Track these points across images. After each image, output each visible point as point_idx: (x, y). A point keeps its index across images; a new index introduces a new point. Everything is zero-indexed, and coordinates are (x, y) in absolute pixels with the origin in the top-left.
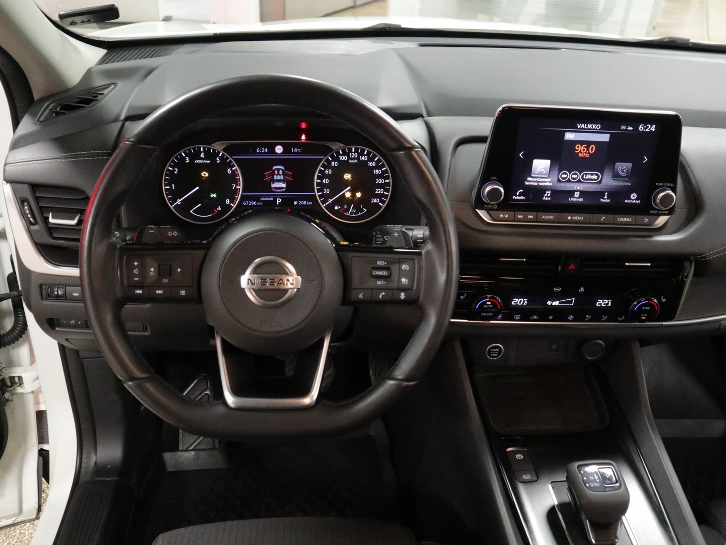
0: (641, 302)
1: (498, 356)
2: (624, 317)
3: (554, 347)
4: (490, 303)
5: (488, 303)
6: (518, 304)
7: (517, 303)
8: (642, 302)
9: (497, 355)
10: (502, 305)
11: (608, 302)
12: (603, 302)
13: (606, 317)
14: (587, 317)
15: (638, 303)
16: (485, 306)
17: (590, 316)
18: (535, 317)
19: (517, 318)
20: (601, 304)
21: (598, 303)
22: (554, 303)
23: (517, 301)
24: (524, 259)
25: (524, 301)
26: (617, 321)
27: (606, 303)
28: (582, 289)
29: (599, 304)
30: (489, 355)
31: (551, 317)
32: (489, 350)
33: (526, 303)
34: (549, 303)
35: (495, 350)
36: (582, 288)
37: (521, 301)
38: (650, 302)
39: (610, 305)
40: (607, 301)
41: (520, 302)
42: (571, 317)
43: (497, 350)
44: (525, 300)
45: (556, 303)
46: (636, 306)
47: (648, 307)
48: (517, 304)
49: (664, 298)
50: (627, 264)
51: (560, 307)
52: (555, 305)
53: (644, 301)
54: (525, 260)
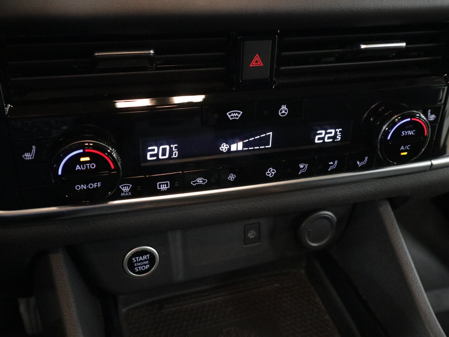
0: (394, 123)
1: (149, 269)
2: (366, 158)
3: (251, 235)
4: (87, 159)
5: (82, 159)
6: (160, 157)
7: (157, 155)
8: (396, 123)
9: (147, 267)
10: (119, 164)
11: (336, 132)
12: (326, 133)
13: (336, 162)
14: (301, 166)
15: (390, 127)
16: (78, 167)
17: (307, 165)
18: (200, 181)
19: (164, 188)
20: (323, 138)
21: (317, 137)
22: (234, 148)
23: (156, 152)
24: (150, 49)
25: (171, 149)
26: (356, 169)
27: (333, 135)
28: (284, 110)
29: (319, 139)
30: (132, 269)
31: (232, 177)
32: (130, 259)
33: (176, 154)
34: (224, 147)
35: (141, 259)
36: (284, 107)
37: (164, 150)
38: (413, 119)
39: (339, 138)
40: (333, 131)
41: (164, 154)
42: (271, 172)
43: (145, 257)
44: (173, 146)
45: (237, 147)
46: (387, 133)
47: (411, 129)
48: (158, 159)
49: (432, 114)
50: (363, 47)
51: (246, 154)
52: (237, 151)
53: (399, 121)
54: (152, 52)
